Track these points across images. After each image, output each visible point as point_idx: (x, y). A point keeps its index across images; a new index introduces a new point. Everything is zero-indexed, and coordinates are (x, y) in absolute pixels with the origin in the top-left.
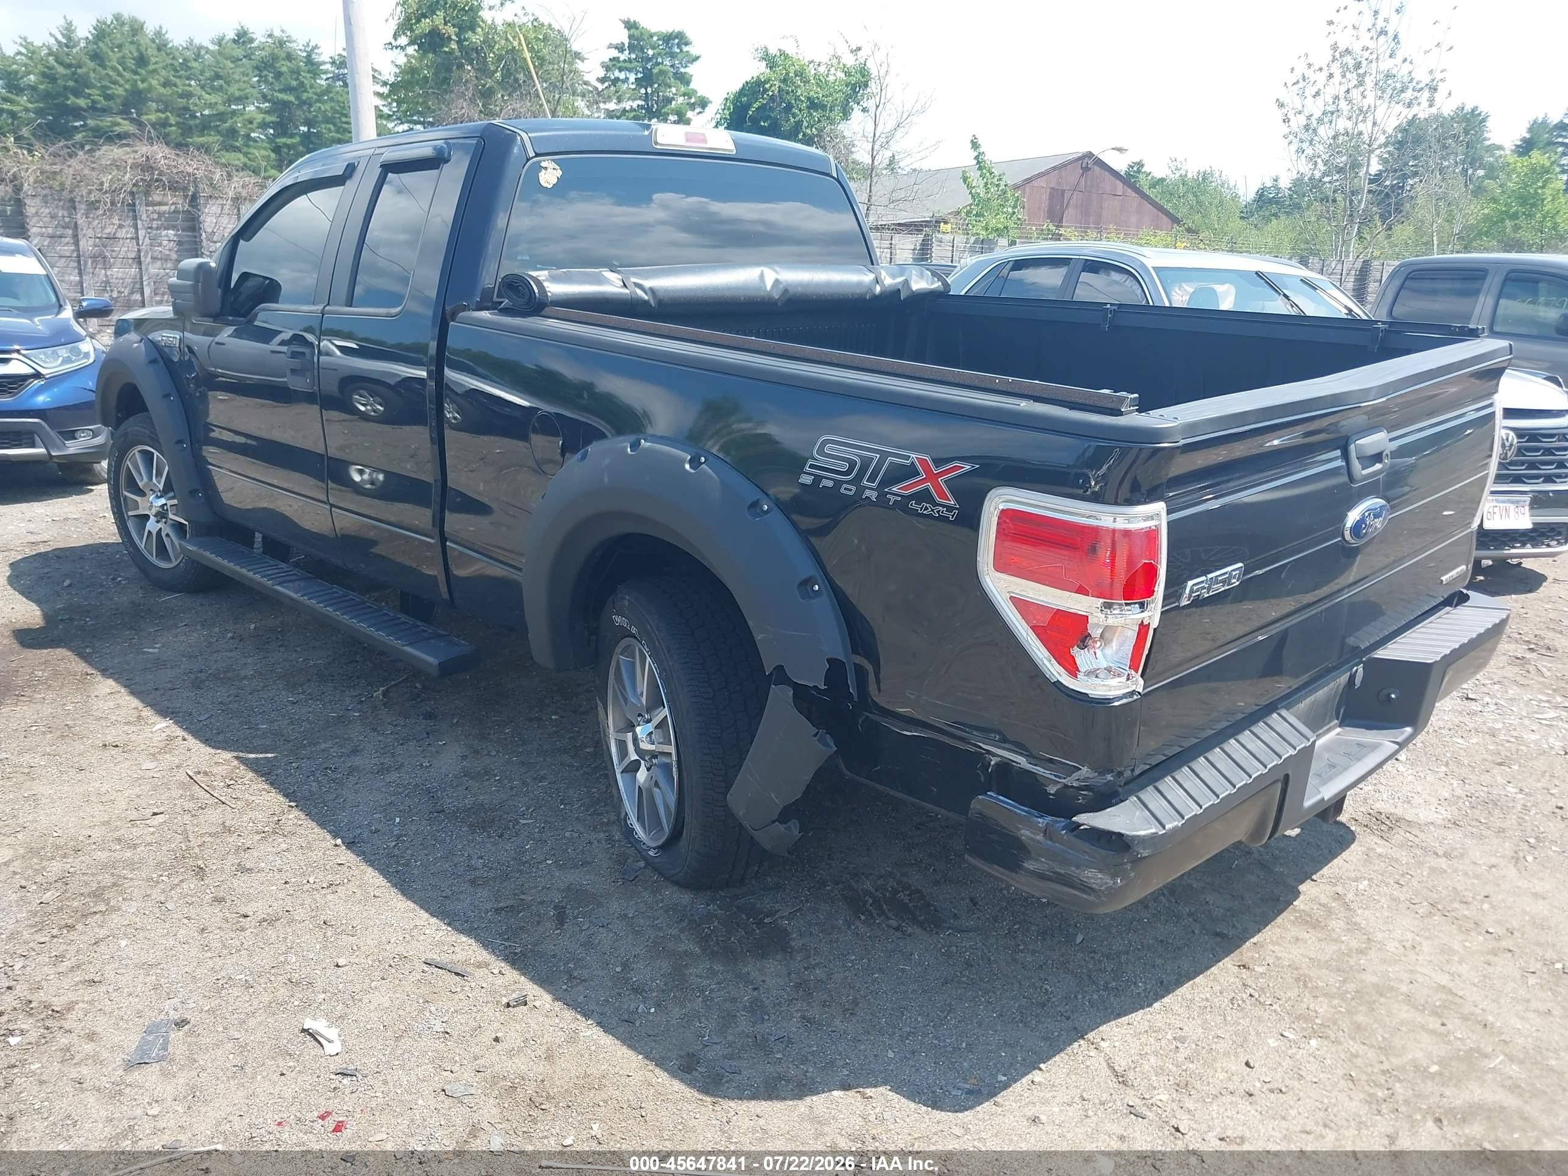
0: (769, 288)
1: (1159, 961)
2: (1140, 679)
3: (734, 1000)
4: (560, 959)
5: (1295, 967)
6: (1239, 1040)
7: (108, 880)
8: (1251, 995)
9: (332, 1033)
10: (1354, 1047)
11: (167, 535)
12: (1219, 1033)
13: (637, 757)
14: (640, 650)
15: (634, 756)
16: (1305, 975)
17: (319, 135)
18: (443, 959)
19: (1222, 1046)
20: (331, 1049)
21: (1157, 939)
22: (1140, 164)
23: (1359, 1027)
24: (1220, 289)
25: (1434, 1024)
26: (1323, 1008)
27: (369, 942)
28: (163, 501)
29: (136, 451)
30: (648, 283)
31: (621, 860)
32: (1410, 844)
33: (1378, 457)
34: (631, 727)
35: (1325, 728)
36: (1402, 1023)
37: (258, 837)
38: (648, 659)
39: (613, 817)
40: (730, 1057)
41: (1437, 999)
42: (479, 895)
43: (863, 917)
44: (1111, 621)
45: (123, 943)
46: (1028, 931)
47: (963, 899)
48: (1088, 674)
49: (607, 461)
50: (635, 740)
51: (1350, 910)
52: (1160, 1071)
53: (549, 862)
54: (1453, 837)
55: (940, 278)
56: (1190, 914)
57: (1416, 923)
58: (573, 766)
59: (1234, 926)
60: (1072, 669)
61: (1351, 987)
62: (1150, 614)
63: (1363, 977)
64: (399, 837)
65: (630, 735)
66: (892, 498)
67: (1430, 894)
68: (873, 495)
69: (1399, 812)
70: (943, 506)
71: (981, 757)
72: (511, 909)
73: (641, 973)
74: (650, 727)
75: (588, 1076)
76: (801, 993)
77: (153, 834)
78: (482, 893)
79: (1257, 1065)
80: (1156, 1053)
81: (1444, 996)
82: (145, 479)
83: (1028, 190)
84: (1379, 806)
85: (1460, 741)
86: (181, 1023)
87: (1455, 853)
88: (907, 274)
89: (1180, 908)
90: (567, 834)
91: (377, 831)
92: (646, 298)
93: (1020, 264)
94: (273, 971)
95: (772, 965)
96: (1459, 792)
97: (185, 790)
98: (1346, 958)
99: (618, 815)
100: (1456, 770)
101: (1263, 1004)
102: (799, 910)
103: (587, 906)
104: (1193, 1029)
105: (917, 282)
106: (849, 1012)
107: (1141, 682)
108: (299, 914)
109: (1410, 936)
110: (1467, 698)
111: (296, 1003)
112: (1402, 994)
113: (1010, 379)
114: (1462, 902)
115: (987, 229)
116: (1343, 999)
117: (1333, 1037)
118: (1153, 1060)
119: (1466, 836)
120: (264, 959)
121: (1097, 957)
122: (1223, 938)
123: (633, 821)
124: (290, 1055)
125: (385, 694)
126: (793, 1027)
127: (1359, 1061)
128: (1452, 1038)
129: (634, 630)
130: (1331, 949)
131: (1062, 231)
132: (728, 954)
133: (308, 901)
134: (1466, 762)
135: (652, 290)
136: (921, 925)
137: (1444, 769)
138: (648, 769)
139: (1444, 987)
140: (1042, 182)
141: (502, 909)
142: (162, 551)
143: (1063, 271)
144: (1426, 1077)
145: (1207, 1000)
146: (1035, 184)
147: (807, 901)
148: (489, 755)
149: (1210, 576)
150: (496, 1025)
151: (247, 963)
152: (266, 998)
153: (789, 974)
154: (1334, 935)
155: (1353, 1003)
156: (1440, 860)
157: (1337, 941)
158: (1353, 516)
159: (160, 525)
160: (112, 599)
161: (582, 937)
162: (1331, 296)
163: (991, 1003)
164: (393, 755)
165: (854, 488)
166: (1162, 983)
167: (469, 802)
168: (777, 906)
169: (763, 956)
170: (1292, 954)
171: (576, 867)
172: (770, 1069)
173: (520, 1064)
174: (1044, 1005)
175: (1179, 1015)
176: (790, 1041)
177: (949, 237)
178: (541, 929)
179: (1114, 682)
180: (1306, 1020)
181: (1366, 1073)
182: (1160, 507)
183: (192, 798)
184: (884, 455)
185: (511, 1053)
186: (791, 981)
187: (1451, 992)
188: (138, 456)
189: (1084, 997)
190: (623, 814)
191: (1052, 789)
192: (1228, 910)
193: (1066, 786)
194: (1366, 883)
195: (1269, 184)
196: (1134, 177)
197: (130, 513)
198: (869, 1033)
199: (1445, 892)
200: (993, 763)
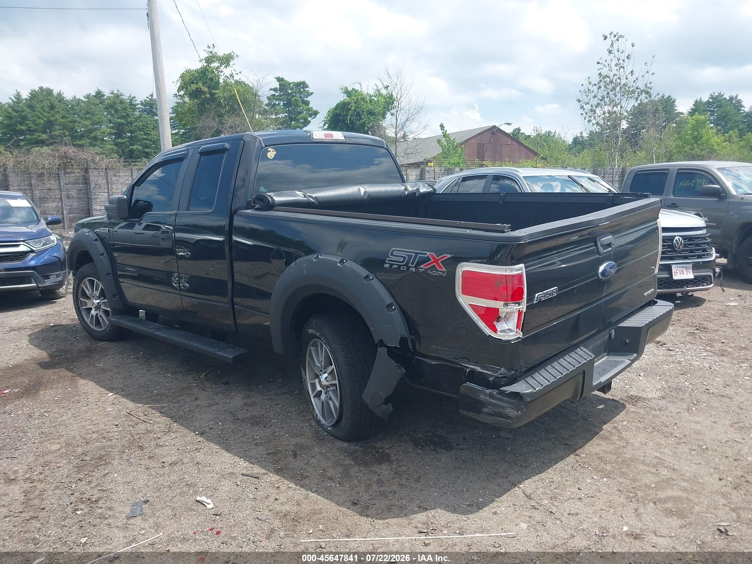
0: (362, 195)
1: (542, 455)
2: (521, 332)
3: (370, 480)
4: (297, 470)
5: (597, 454)
6: (575, 481)
7: (103, 453)
8: (580, 465)
9: (209, 501)
10: (621, 480)
11: (101, 316)
12: (567, 479)
13: (321, 389)
14: (320, 343)
15: (319, 388)
16: (602, 457)
17: (136, 137)
18: (249, 473)
19: (568, 483)
20: (209, 507)
21: (541, 448)
22: (519, 129)
23: (623, 473)
24: (554, 184)
25: (653, 470)
26: (608, 468)
27: (217, 469)
28: (98, 301)
29: (86, 280)
30: (314, 195)
31: (317, 433)
32: (644, 406)
33: (609, 245)
34: (317, 376)
35: (601, 356)
36: (641, 471)
37: (162, 434)
38: (324, 346)
39: (311, 417)
40: (371, 499)
41: (655, 461)
42: (259, 449)
43: (420, 447)
44: (508, 310)
45: (116, 475)
46: (488, 448)
47: (460, 438)
48: (501, 331)
49: (305, 265)
50: (320, 381)
51: (620, 432)
52: (544, 493)
53: (287, 435)
54: (662, 403)
55: (432, 187)
56: (554, 438)
57: (647, 435)
58: (291, 399)
59: (572, 441)
60: (495, 330)
61: (620, 459)
62: (522, 306)
63: (625, 455)
64: (222, 430)
65: (317, 380)
66: (421, 270)
67: (652, 424)
68: (414, 270)
69: (640, 395)
70: (441, 271)
71: (462, 369)
72: (274, 453)
73: (331, 472)
74: (326, 375)
75: (314, 509)
76: (397, 476)
77: (118, 435)
78: (261, 448)
79: (582, 489)
80: (542, 488)
81: (657, 460)
82: (91, 292)
83: (467, 145)
84: (631, 393)
85: (666, 366)
86: (146, 502)
87: (663, 409)
88: (418, 185)
89: (550, 436)
90: (293, 424)
91: (212, 428)
92: (314, 201)
93: (465, 179)
94: (179, 481)
95: (384, 467)
96: (665, 386)
97: (127, 418)
98: (618, 450)
99: (313, 416)
100: (664, 378)
101: (585, 467)
102: (393, 446)
103: (305, 450)
104: (557, 478)
105: (422, 189)
106: (418, 481)
107: (521, 333)
108: (186, 460)
109: (644, 440)
110: (669, 350)
111: (192, 492)
112: (640, 461)
113: (463, 222)
114: (665, 426)
115: (449, 164)
116: (617, 464)
117: (613, 477)
118: (541, 490)
119: (667, 402)
120: (174, 477)
121: (517, 455)
122: (568, 445)
123: (320, 417)
124: (193, 510)
125: (205, 376)
126: (395, 488)
127: (623, 485)
128: (661, 475)
129: (318, 334)
130: (612, 447)
131: (484, 163)
132: (366, 464)
133: (188, 456)
134: (668, 374)
135: (315, 197)
136: (444, 449)
137: (659, 377)
138: (326, 393)
139: (658, 457)
140: (473, 141)
141: (270, 453)
142: (98, 323)
143: (484, 181)
144: (650, 489)
145: (562, 467)
146: (470, 142)
147: (396, 443)
148: (254, 396)
149: (544, 292)
150: (274, 495)
151: (168, 479)
152: (179, 491)
153: (391, 469)
154: (613, 442)
155: (621, 465)
156: (657, 412)
157: (615, 444)
158: (601, 268)
159: (97, 312)
160: (76, 346)
161: (305, 461)
162: (601, 185)
163: (475, 474)
164: (213, 399)
165: (406, 267)
166: (543, 463)
167: (249, 415)
168: (384, 445)
169: (380, 464)
170: (597, 449)
171: (298, 436)
172: (388, 502)
173: (287, 508)
174: (496, 474)
175: (551, 474)
176: (395, 493)
177: (432, 168)
178: (287, 460)
179: (511, 334)
180: (602, 472)
181: (626, 489)
182: (522, 265)
183: (131, 420)
184: (417, 254)
185: (282, 504)
186: (392, 472)
187: (660, 459)
188: (87, 282)
189: (512, 470)
190: (315, 415)
191: (491, 379)
192: (570, 435)
193: (496, 377)
194: (626, 422)
195: (579, 135)
196: (516, 135)
197: (83, 308)
198: (426, 487)
199: (658, 423)
200: (467, 371)
